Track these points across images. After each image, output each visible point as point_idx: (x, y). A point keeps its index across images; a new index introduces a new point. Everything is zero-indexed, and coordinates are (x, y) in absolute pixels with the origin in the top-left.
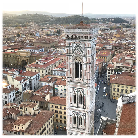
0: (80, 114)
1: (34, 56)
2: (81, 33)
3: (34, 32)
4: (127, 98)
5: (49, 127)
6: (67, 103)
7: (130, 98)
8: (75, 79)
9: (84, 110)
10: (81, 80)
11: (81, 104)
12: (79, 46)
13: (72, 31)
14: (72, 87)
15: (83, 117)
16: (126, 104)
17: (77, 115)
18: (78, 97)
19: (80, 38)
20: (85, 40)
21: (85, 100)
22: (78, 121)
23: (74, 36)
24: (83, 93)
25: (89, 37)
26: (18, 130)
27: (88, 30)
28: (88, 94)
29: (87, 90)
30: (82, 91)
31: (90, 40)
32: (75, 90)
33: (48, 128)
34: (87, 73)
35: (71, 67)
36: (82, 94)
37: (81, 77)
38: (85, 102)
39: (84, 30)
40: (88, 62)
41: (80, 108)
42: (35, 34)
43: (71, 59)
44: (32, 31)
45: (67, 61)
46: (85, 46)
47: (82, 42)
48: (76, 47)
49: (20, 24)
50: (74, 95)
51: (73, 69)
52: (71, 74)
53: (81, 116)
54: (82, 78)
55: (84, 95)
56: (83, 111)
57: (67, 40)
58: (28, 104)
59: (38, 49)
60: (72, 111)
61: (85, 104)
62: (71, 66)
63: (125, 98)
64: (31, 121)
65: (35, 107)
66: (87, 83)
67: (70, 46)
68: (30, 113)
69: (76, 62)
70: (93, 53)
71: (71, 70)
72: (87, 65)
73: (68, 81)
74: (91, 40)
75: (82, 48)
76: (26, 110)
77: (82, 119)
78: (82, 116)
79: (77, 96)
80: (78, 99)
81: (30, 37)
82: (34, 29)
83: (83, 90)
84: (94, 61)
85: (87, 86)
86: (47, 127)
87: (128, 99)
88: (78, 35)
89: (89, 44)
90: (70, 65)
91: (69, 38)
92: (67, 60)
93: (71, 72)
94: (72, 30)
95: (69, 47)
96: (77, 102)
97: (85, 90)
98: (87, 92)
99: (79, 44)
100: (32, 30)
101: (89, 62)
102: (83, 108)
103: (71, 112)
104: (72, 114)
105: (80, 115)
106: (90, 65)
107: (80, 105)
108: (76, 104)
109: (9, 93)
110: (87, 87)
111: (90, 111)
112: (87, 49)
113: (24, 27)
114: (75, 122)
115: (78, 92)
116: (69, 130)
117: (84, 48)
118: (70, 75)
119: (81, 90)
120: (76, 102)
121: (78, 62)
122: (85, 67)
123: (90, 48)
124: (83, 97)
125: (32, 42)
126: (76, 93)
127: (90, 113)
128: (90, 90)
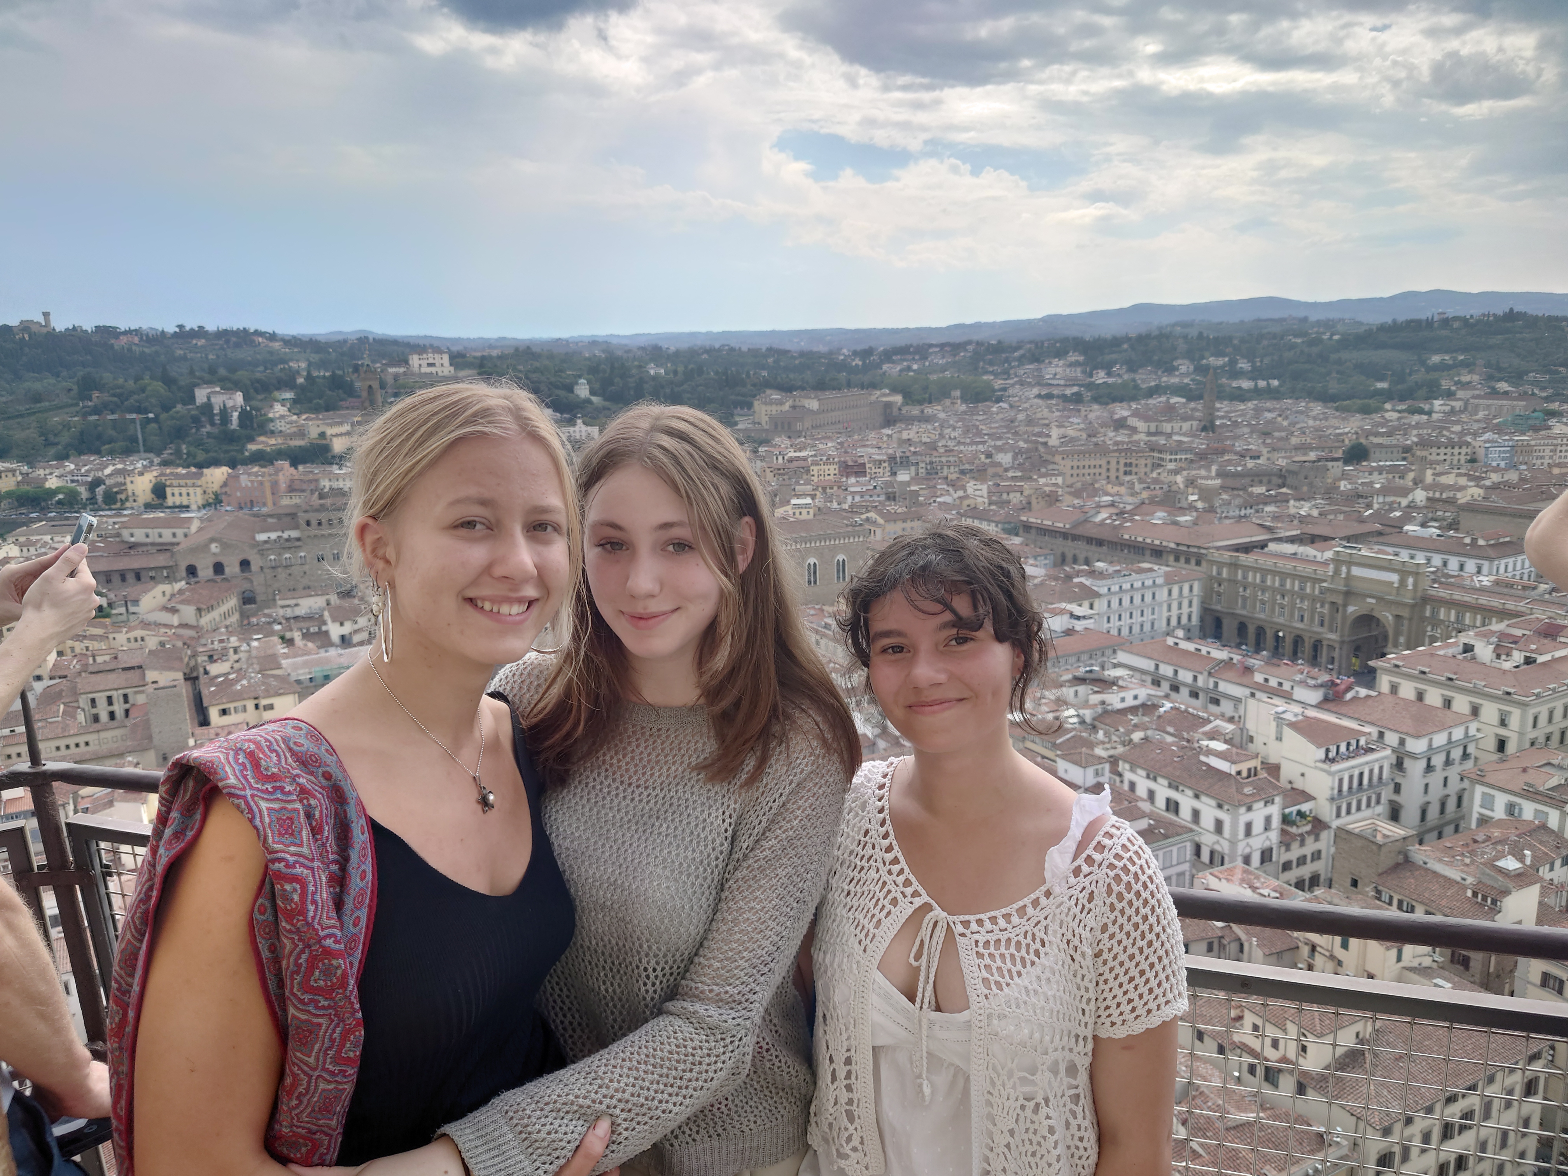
1: (1450, 604)
3: (1475, 434)
42: (1481, 452)
44: (1457, 428)
49: (1381, 380)
59: (1491, 552)
81: (1439, 468)
82: (1481, 415)
100: (1457, 422)
113: (1402, 399)
125: (1451, 502)
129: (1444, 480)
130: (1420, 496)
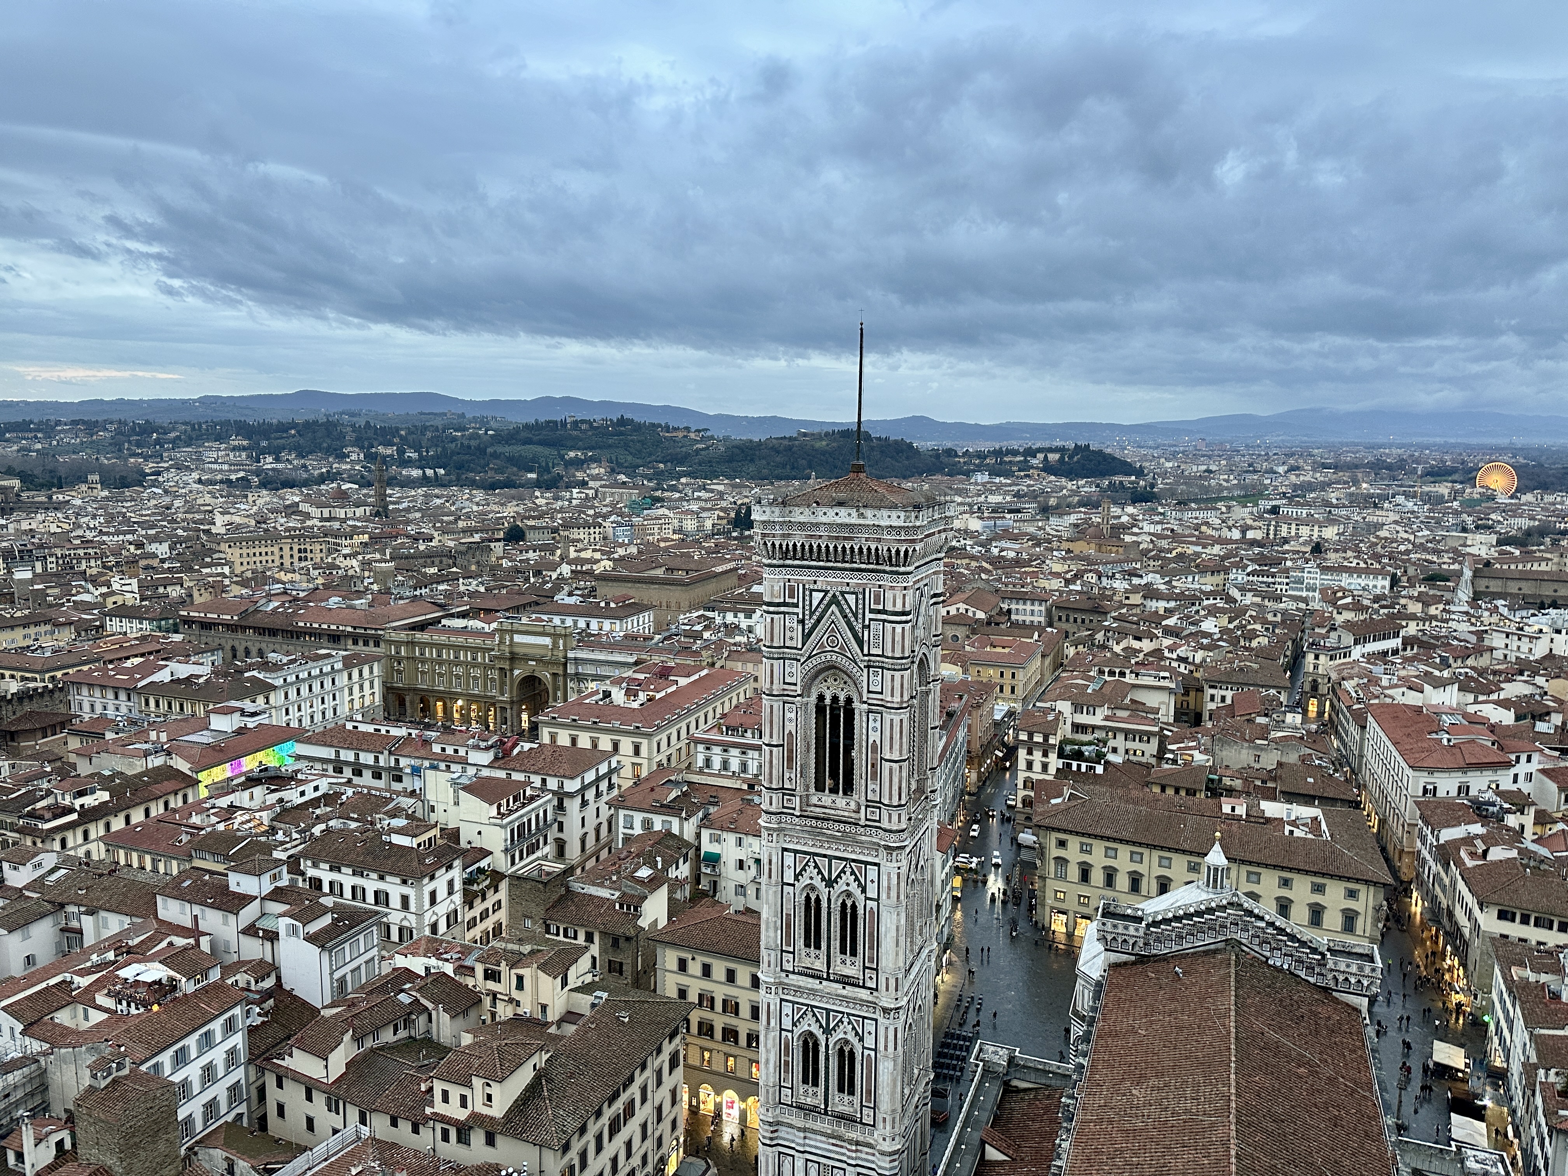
0: (845, 1020)
2: (851, 527)
3: (605, 517)
4: (1132, 927)
5: (656, 1104)
6: (764, 952)
7: (1148, 926)
8: (814, 800)
9: (864, 994)
10: (853, 805)
11: (848, 958)
12: (838, 604)
13: (802, 519)
14: (798, 847)
15: (861, 1040)
16: (1125, 963)
17: (827, 1031)
18: (829, 914)
19: (848, 558)
20: (872, 571)
21: (871, 934)
22: (828, 1068)
23: (811, 546)
24: (864, 891)
25: (898, 552)
26: (461, 1115)
27: (894, 514)
28: (894, 894)
29: (889, 867)
30: (853, 873)
31: (902, 569)
32: (811, 870)
33: (648, 1107)
34: (886, 765)
35: (790, 727)
36: (857, 892)
37: (849, 788)
38: (871, 948)
39: (869, 513)
40: (889, 699)
41: (845, 981)
42: (610, 531)
43: (793, 680)
44: (591, 512)
45: (771, 689)
46: (877, 602)
47: (855, 581)
48: (825, 611)
49: (531, 471)
50: (808, 898)
51: (806, 738)
52: (790, 767)
53: (851, 1037)
54: (858, 796)
55: (867, 898)
56: (863, 1003)
57: (770, 566)
58: (532, 952)
59: (620, 613)
60: (794, 1003)
61: (871, 960)
62: (790, 720)
63: (1120, 930)
64: (545, 1057)
65: (572, 969)
66: (885, 824)
67: (785, 604)
68: (544, 1007)
69: (821, 698)
70: (924, 650)
71: (790, 743)
72: (887, 717)
73: (773, 809)
74: (908, 569)
75: (855, 615)
76: (520, 986)
77: (852, 1053)
78: (857, 1034)
79: (824, 904)
80: (830, 929)
81: (580, 546)
82: (607, 501)
83: (860, 869)
84: (927, 693)
85: (887, 848)
86: (644, 1100)
87: (1141, 933)
88: (831, 539)
89: (899, 595)
90: (788, 715)
91: (785, 555)
92: (768, 685)
93: (790, 759)
94: (801, 515)
95: (782, 609)
96: (824, 945)
97: (872, 872)
98: (884, 883)
99: (842, 593)
100: (593, 507)
101: (897, 699)
102: (864, 987)
103: (787, 1009)
104: (794, 1024)
105: (844, 1031)
106: (905, 715)
107: (843, 962)
108: (817, 957)
109: (426, 880)
110: (883, 853)
111: (903, 1003)
112: (884, 621)
113: (547, 488)
114: (811, 1073)
115: (830, 883)
116: (770, 1124)
117: (868, 616)
118: (787, 775)
119: (848, 870)
120: (818, 947)
121: (835, 699)
122: (875, 729)
123: (904, 618)
124: (860, 911)
125: (590, 573)
126: (821, 885)
127: (903, 1018)
128: (904, 870)
129: (583, 555)
130: (566, 569)
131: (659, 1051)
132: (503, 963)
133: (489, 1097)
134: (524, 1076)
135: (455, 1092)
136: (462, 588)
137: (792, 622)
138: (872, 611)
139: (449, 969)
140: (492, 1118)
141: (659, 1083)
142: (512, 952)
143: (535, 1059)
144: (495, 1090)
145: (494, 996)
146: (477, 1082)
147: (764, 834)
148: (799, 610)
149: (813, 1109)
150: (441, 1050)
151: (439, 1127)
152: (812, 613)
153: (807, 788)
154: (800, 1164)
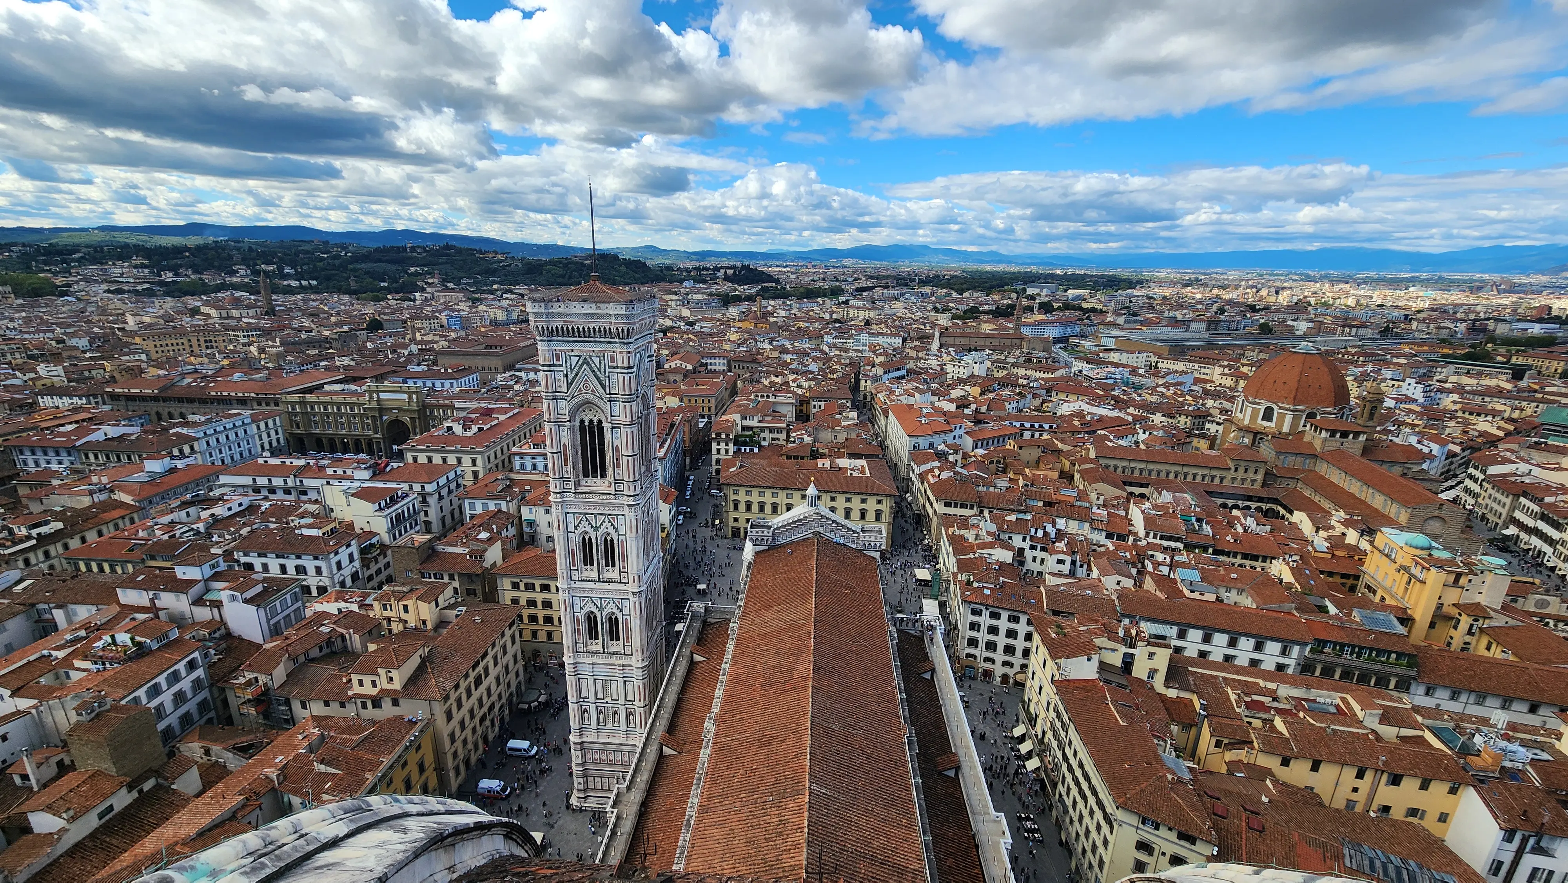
0: (611, 602)
2: (592, 315)
3: (440, 313)
4: (766, 530)
5: (505, 665)
6: (559, 572)
7: (774, 530)
8: (583, 483)
9: (621, 587)
10: (607, 484)
11: (610, 569)
12: (588, 364)
13: (560, 310)
14: (576, 511)
15: (621, 611)
16: (763, 551)
17: (601, 609)
18: (597, 546)
19: (592, 335)
20: (608, 342)
21: (623, 554)
22: (603, 629)
23: (567, 328)
24: (617, 531)
25: (623, 330)
26: (374, 692)
27: (618, 306)
28: (634, 530)
29: (631, 516)
30: (609, 522)
31: (627, 341)
32: (584, 523)
33: (499, 667)
34: (625, 459)
35: (564, 440)
36: (613, 532)
37: (604, 474)
38: (623, 561)
39: (602, 306)
40: (624, 419)
41: (610, 581)
42: (445, 322)
43: (563, 412)
44: (430, 309)
45: (549, 418)
46: (612, 361)
47: (598, 348)
48: (580, 368)
50: (584, 539)
51: (574, 446)
53: (615, 610)
54: (610, 478)
55: (619, 535)
56: (620, 592)
57: (541, 341)
58: (412, 590)
59: (456, 376)
60: (580, 597)
61: (624, 568)
62: (564, 437)
63: (760, 534)
64: (427, 650)
65: (441, 597)
66: (626, 492)
67: (554, 365)
68: (424, 622)
69: (582, 421)
70: (644, 389)
71: (565, 451)
72: (624, 430)
73: (558, 490)
74: (630, 341)
75: (600, 370)
76: (406, 611)
77: (616, 619)
78: (618, 609)
79: (594, 541)
80: (598, 554)
81: (423, 332)
82: (441, 301)
83: (613, 519)
84: (648, 415)
85: (629, 505)
86: (496, 664)
87: (771, 535)
88: (580, 323)
89: (626, 356)
90: (562, 433)
91: (551, 334)
92: (547, 416)
93: (566, 460)
94: (559, 308)
95: (552, 368)
96: (595, 563)
97: (621, 520)
98: (628, 526)
99: (590, 357)
101: (629, 419)
102: (620, 583)
103: (577, 601)
104: (581, 609)
105: (611, 608)
106: (635, 428)
107: (608, 571)
108: (592, 570)
109: (332, 555)
110: (627, 509)
111: (644, 588)
112: (617, 373)
113: (396, 293)
114: (593, 633)
115: (596, 529)
116: (572, 664)
117: (608, 370)
118: (565, 470)
119: (606, 521)
120: (592, 564)
121: (591, 421)
122: (617, 438)
123: (630, 371)
124: (616, 542)
125: (432, 350)
126: (591, 531)
127: (644, 596)
128: (640, 515)
129: (425, 338)
130: (414, 348)
131: (503, 635)
132: (392, 599)
133: (391, 679)
134: (414, 662)
135: (367, 680)
136: (338, 364)
137: (560, 376)
138: (610, 367)
139: (355, 608)
140: (395, 691)
141: (505, 653)
142: (399, 592)
143: (420, 652)
144: (394, 674)
145: (389, 620)
146: (382, 671)
147: (553, 505)
148: (564, 368)
149: (597, 652)
150: (355, 655)
151: (359, 701)
152: (572, 370)
153: (578, 476)
154: (591, 682)
